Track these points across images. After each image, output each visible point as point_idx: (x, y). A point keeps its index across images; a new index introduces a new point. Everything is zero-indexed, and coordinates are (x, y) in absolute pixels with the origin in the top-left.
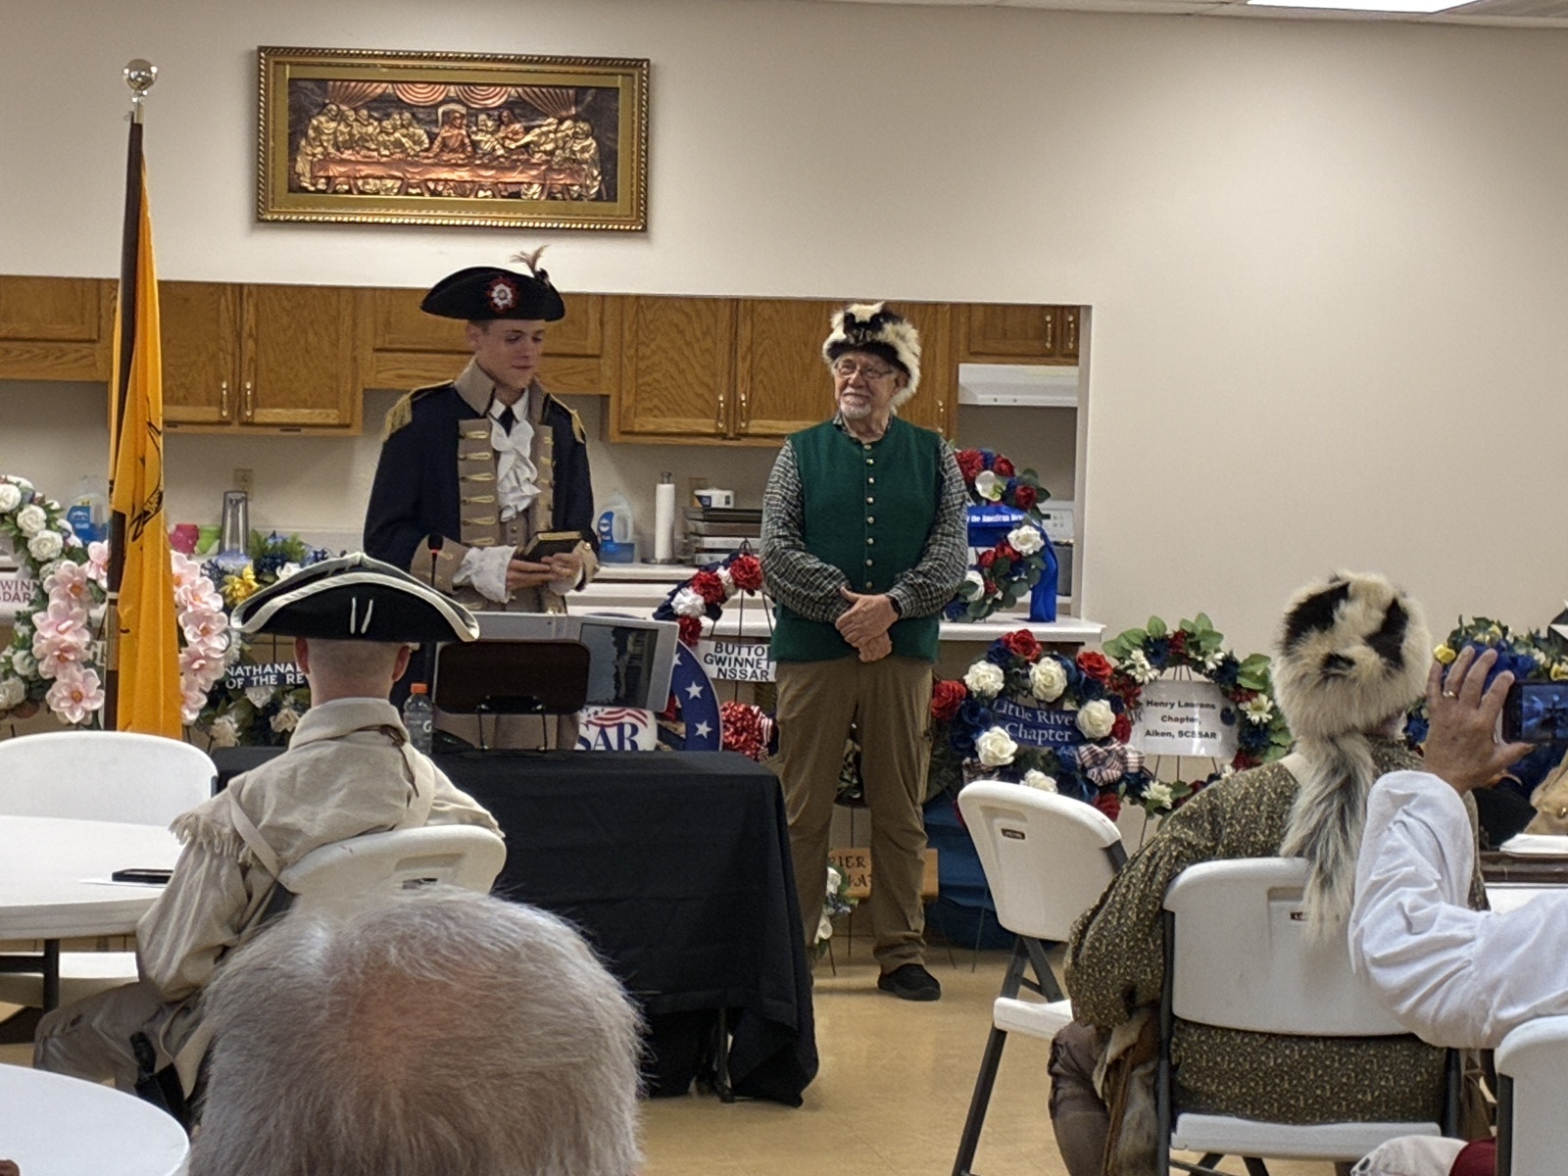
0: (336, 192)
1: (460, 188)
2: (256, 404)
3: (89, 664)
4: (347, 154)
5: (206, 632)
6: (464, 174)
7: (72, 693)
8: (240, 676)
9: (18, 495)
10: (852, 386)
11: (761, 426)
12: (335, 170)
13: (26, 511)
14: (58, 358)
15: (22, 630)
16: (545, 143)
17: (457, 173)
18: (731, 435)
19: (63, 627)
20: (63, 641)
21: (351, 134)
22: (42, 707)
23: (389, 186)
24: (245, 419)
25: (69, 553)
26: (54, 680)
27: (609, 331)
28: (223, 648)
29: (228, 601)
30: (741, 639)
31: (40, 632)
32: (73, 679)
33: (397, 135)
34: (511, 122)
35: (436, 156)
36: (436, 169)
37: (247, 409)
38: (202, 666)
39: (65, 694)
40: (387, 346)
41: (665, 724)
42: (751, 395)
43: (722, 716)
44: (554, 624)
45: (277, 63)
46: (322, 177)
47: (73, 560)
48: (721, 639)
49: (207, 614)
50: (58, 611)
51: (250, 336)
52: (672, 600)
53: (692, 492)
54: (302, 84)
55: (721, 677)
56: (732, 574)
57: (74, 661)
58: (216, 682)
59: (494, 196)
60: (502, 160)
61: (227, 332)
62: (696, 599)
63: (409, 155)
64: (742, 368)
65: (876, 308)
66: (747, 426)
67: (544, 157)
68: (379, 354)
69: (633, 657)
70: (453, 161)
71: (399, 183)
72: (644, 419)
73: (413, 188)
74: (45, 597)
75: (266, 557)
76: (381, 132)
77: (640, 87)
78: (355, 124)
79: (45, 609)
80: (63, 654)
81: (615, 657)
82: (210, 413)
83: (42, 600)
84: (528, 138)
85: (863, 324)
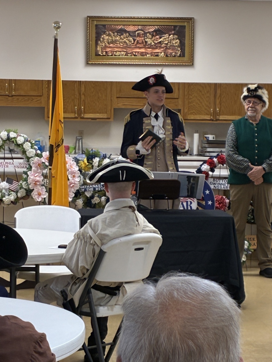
0: (108, 55)
1: (142, 54)
2: (85, 113)
3: (43, 185)
4: (111, 45)
5: (74, 176)
6: (143, 50)
7: (38, 193)
8: (83, 188)
9: (24, 139)
10: (251, 107)
11: (223, 117)
12: (108, 50)
13: (26, 144)
14: (32, 100)
15: (25, 176)
16: (165, 41)
17: (141, 50)
18: (215, 120)
19: (36, 175)
20: (36, 179)
21: (112, 39)
22: (30, 197)
23: (123, 53)
24: (82, 117)
25: (37, 155)
26: (33, 190)
27: (181, 92)
28: (79, 181)
29: (80, 168)
30: (220, 178)
31: (30, 177)
32: (39, 190)
33: (125, 40)
34: (156, 36)
35: (136, 45)
36: (136, 49)
37: (82, 114)
38: (73, 185)
39: (37, 193)
40: (120, 96)
41: (199, 201)
42: (220, 109)
43: (215, 199)
44: (171, 174)
45: (92, 20)
46: (105, 51)
47: (39, 157)
48: (214, 178)
49: (75, 172)
50: (34, 171)
51: (83, 94)
52: (201, 167)
53: (204, 136)
54: (100, 26)
55: (215, 188)
56: (218, 160)
57: (39, 185)
58: (77, 190)
59: (151, 56)
60: (154, 46)
61: (77, 93)
62: (207, 167)
63: (128, 45)
64: (218, 101)
65: (256, 86)
66: (219, 117)
67: (165, 45)
68: (118, 99)
69: (193, 184)
70: (140, 47)
71: (126, 52)
72: (190, 116)
73: (129, 54)
74: (31, 167)
75: (90, 156)
76: (121, 39)
77: (192, 25)
78: (113, 37)
79: (31, 171)
80: (36, 183)
81: (187, 184)
82: (72, 115)
83: (30, 168)
84: (161, 40)
85: (252, 90)
